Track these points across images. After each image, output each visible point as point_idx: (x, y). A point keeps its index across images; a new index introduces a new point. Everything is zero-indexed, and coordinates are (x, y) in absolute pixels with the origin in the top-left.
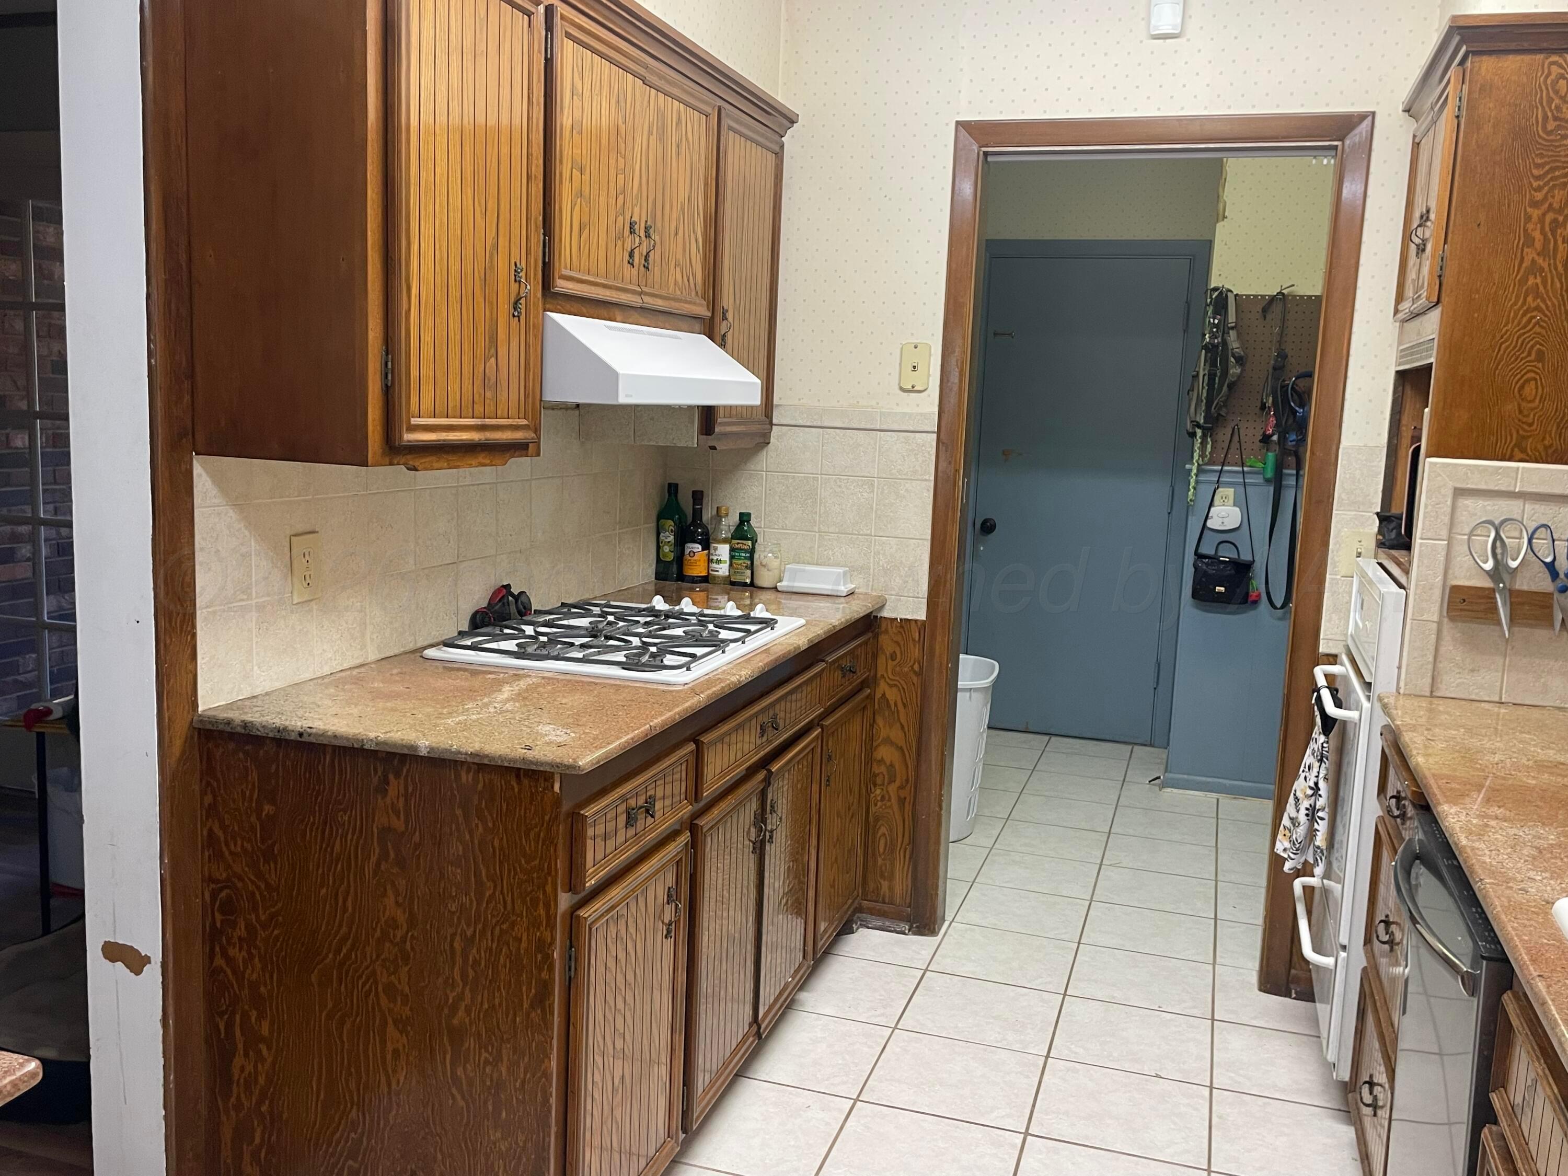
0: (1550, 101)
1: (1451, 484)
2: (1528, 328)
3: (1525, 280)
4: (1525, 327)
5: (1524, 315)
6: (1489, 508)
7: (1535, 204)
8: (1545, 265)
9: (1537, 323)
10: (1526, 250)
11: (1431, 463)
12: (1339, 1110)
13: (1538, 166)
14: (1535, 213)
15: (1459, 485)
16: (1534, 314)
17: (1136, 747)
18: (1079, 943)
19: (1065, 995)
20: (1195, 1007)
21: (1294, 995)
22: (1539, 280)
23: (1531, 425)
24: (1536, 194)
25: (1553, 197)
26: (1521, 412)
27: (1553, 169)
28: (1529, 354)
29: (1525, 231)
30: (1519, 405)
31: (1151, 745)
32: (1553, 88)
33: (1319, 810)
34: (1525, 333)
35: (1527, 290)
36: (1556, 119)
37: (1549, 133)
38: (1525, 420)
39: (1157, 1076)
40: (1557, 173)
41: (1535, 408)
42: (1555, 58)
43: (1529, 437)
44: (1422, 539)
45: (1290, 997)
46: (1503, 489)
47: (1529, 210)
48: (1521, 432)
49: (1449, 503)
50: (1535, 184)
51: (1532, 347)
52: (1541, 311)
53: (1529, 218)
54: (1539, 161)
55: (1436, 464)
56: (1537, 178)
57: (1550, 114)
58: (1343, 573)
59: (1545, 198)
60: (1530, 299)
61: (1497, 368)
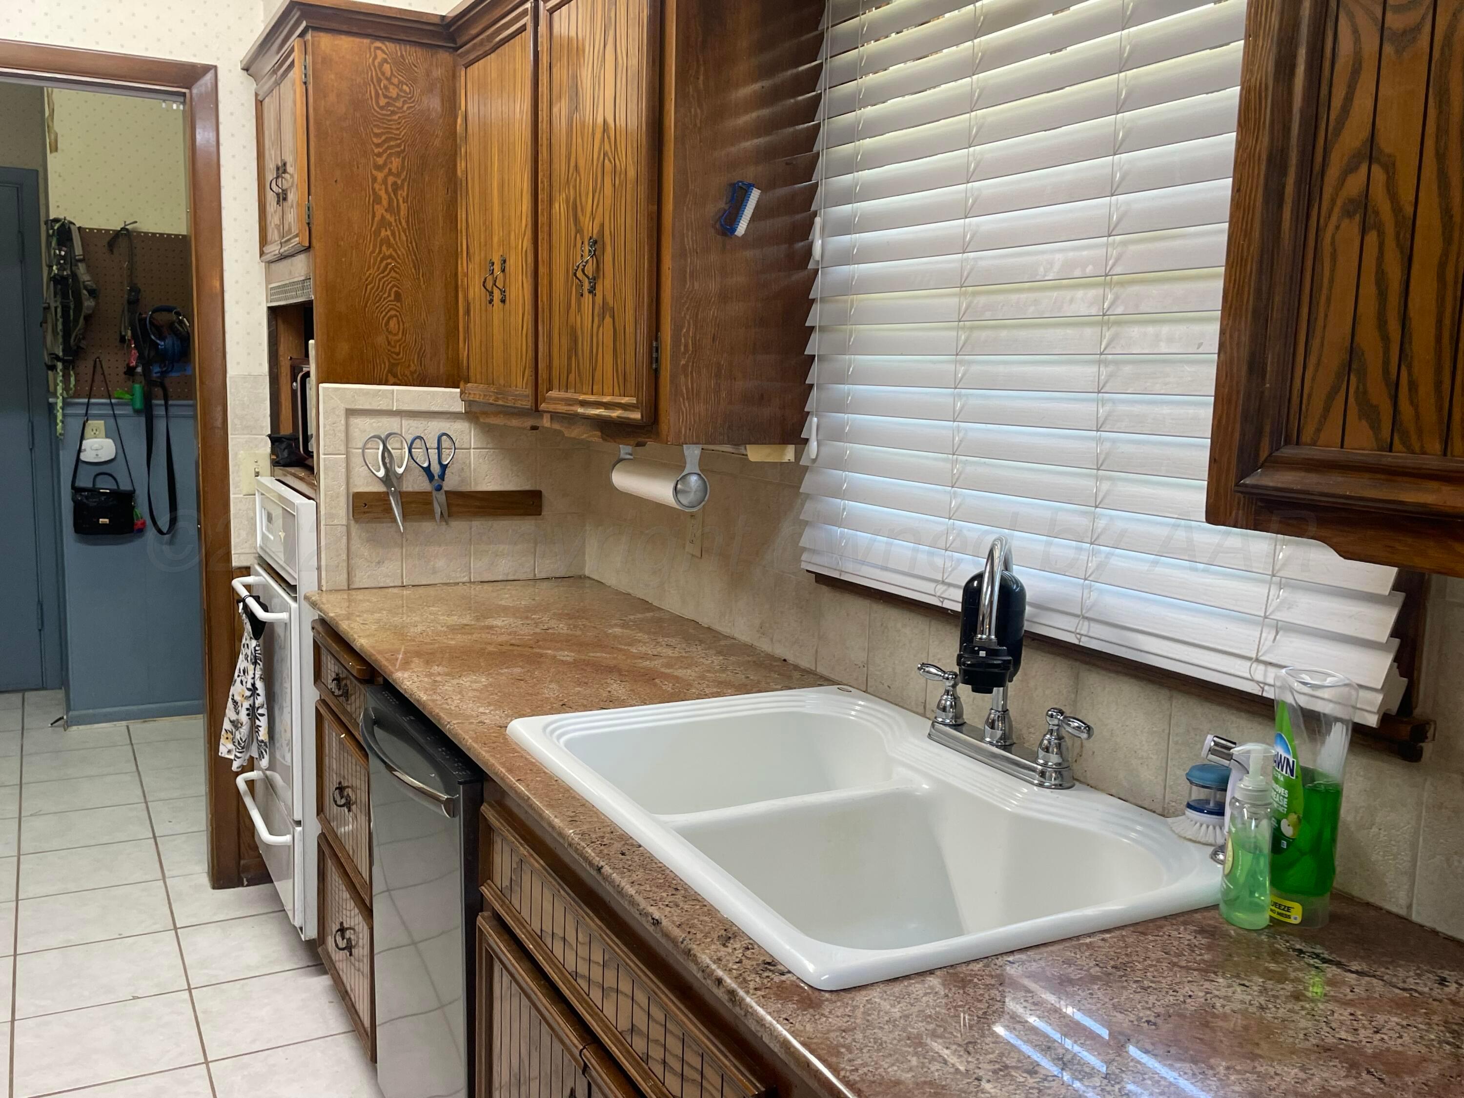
0: (379, 81)
1: (343, 406)
2: (386, 273)
3: (377, 232)
4: (383, 272)
5: (381, 261)
6: (374, 425)
7: (379, 168)
8: (392, 220)
9: (392, 269)
10: (376, 207)
11: (324, 388)
12: (308, 966)
13: (377, 135)
14: (380, 176)
15: (349, 407)
16: (389, 261)
17: (27, 694)
18: (17, 900)
19: (15, 955)
20: (155, 924)
21: (246, 883)
22: (389, 233)
23: (398, 354)
24: (378, 159)
25: (391, 163)
26: (389, 343)
27: (387, 140)
28: (389, 295)
29: (373, 189)
30: (387, 338)
31: (43, 688)
32: (380, 70)
33: (258, 708)
34: (383, 277)
35: (381, 240)
36: (385, 97)
37: (382, 108)
38: (393, 350)
39: (135, 998)
40: (392, 143)
41: (399, 341)
42: (378, 44)
43: (398, 364)
44: (325, 454)
45: (243, 886)
46: (384, 408)
47: (374, 172)
48: (392, 361)
49: (343, 422)
50: (376, 151)
51: (391, 289)
52: (394, 259)
53: (375, 179)
54: (376, 131)
55: (328, 388)
56: (378, 145)
57: (380, 92)
58: (245, 493)
59: (385, 164)
60: (384, 248)
61: (366, 306)
